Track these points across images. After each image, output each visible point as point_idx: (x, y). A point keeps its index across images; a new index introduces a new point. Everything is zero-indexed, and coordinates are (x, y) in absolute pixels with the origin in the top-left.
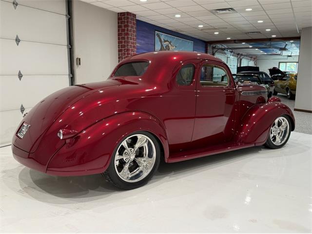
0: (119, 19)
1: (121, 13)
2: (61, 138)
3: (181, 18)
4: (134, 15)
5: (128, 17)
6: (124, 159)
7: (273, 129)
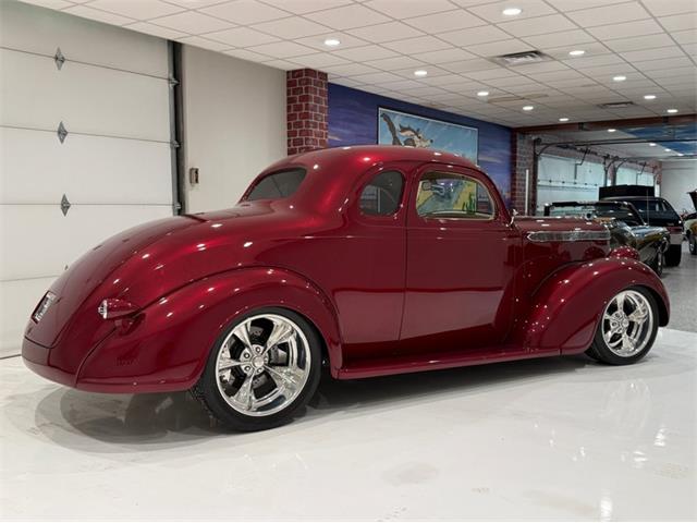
0: (289, 84)
1: (294, 72)
2: (105, 316)
3: (427, 77)
4: (324, 75)
5: (307, 80)
6: (243, 367)
7: (612, 318)
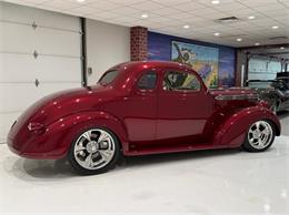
2: (30, 129)
3: (189, 28)
4: (146, 28)
5: (139, 31)
6: (87, 150)
7: (254, 133)
